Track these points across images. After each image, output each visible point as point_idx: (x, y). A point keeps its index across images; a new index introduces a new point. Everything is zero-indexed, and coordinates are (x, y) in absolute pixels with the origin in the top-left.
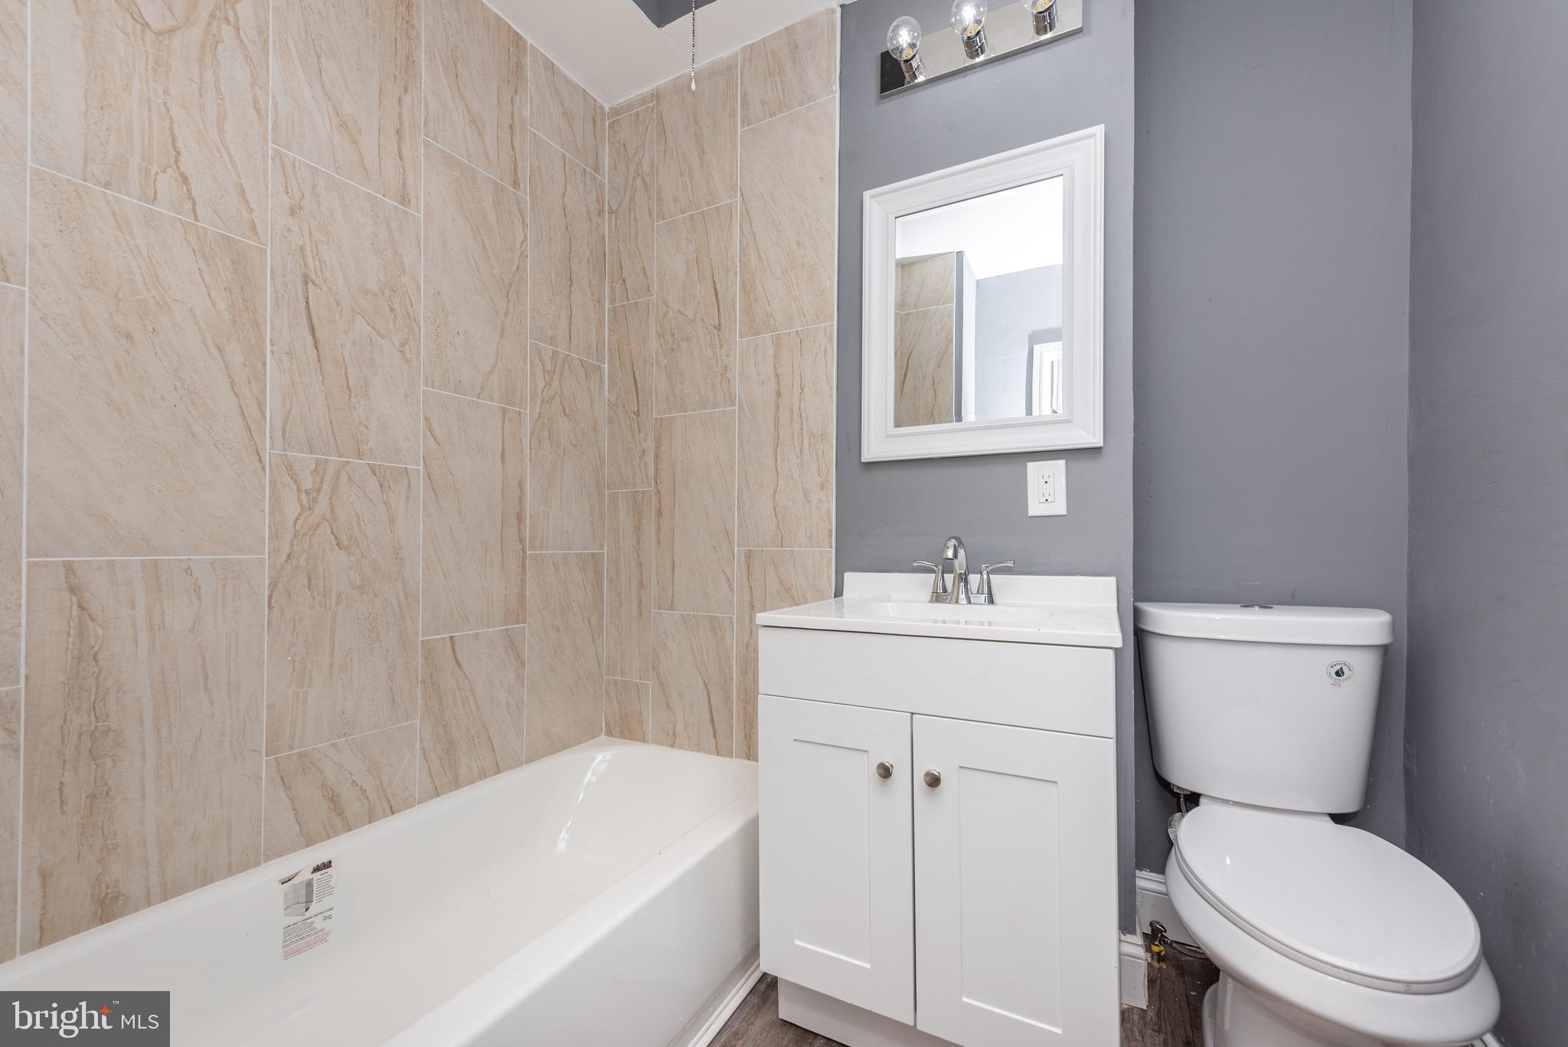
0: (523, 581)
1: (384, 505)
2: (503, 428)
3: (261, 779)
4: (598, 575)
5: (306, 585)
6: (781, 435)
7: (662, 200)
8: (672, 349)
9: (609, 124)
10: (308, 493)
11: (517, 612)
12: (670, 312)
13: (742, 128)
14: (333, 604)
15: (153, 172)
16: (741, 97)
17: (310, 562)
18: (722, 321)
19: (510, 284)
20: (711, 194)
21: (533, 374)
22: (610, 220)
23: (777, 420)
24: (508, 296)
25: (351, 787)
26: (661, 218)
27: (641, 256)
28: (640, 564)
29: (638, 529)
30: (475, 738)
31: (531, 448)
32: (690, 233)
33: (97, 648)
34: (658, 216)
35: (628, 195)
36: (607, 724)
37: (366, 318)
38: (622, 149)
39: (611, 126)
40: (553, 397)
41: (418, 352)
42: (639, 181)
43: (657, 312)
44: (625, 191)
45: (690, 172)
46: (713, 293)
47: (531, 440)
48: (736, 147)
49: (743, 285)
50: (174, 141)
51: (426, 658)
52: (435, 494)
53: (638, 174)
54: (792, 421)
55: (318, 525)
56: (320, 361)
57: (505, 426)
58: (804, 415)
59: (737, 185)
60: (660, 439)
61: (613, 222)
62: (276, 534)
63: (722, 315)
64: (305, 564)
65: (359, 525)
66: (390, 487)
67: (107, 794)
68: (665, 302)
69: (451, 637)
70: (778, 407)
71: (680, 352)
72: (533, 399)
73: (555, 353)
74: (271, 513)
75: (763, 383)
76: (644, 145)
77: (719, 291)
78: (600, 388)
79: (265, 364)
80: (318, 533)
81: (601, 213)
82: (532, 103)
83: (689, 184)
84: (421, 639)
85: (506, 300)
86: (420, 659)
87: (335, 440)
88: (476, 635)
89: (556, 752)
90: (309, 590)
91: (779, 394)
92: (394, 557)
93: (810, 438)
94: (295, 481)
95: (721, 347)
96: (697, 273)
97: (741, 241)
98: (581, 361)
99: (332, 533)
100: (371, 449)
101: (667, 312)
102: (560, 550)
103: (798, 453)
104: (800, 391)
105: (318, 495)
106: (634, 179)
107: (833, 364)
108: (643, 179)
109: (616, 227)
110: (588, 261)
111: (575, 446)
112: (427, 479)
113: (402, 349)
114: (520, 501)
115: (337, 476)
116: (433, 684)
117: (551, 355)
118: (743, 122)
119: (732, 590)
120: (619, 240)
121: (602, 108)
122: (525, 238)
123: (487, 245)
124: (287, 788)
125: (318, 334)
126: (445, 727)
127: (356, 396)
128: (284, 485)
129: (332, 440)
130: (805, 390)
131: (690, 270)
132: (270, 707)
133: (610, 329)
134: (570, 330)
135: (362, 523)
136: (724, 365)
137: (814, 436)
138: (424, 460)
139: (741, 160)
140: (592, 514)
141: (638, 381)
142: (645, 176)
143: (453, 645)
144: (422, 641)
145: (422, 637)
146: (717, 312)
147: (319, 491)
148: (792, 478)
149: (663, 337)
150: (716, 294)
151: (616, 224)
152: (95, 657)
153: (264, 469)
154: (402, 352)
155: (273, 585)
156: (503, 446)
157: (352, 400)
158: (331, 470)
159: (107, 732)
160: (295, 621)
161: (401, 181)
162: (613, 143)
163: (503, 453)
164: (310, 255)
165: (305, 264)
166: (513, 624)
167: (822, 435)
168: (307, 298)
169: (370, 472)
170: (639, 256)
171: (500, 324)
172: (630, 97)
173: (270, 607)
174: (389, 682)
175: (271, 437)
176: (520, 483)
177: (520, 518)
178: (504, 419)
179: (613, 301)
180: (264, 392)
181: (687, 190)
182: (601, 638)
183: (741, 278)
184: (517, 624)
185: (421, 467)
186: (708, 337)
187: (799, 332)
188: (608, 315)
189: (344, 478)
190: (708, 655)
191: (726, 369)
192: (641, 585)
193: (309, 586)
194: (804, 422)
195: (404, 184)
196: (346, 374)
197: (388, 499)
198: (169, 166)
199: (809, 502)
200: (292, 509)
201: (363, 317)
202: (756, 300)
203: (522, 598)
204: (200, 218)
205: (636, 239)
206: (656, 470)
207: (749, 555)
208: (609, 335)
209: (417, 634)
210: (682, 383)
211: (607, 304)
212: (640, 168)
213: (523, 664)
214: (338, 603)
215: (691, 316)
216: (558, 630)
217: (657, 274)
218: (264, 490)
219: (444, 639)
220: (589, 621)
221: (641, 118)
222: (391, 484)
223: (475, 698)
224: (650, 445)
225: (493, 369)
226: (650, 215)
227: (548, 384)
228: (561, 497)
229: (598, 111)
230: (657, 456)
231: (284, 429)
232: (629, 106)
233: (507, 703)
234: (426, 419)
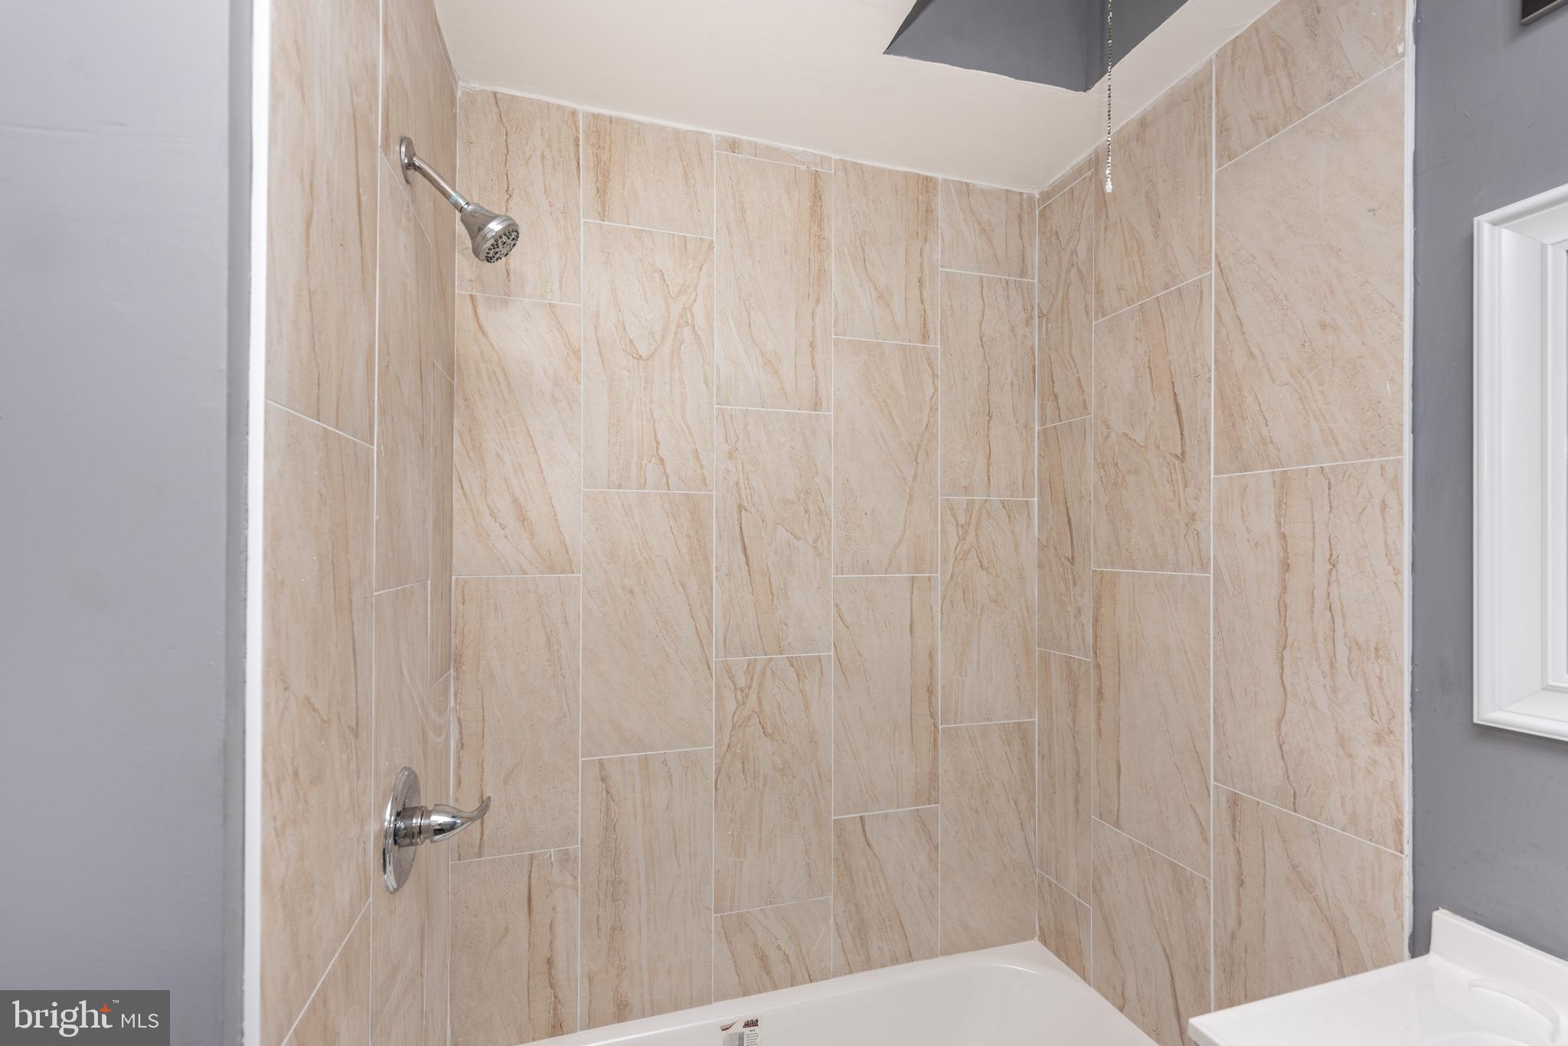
0: (935, 758)
1: (800, 694)
2: (911, 599)
3: (711, 932)
4: (1027, 749)
5: (741, 769)
6: (1291, 631)
7: (1101, 292)
8: (1115, 484)
9: (1040, 211)
10: (742, 691)
11: (929, 790)
12: (1113, 435)
13: (1219, 166)
14: (761, 786)
15: (644, 464)
16: (1218, 122)
17: (744, 749)
18: (1188, 448)
19: (919, 445)
20: (1169, 272)
21: (944, 533)
22: (1040, 326)
23: (1283, 608)
24: (916, 460)
25: (777, 951)
26: (1100, 314)
27: (1076, 366)
28: (1076, 751)
29: (1074, 705)
30: (887, 921)
31: (942, 614)
32: (1140, 329)
33: (615, 821)
34: (1097, 313)
35: (1060, 293)
36: (1041, 928)
37: (785, 526)
38: (1054, 238)
39: (1042, 214)
40: (967, 553)
41: (829, 544)
42: (1074, 272)
43: (1096, 435)
44: (1057, 290)
45: (1139, 248)
46: (1173, 409)
47: (942, 605)
48: (1209, 200)
49: (1221, 395)
50: (656, 435)
51: (838, 837)
52: (845, 676)
53: (1073, 265)
54: (1312, 612)
55: (749, 718)
56: (750, 575)
57: (914, 596)
58: (1336, 607)
59: (1210, 251)
60: (1100, 598)
61: (1044, 328)
62: (720, 728)
63: (1187, 440)
64: (740, 751)
65: (781, 714)
66: (805, 676)
67: (621, 927)
68: (1106, 422)
69: (861, 817)
70: (1285, 588)
71: (1126, 488)
72: (945, 561)
73: (971, 503)
74: (717, 711)
75: (1256, 545)
76: (1079, 226)
77: (1183, 407)
78: (1028, 527)
79: (712, 589)
80: (749, 724)
81: (1028, 322)
82: (943, 241)
83: (1138, 264)
84: (833, 818)
85: (915, 464)
86: (833, 838)
87: (762, 641)
88: (886, 815)
89: (974, 949)
90: (743, 773)
91: (1286, 566)
92: (809, 741)
93: (1350, 648)
94: (733, 682)
95: (1186, 485)
96: (1149, 382)
97: (1217, 332)
98: (1002, 502)
99: (760, 723)
100: (789, 643)
101: (1108, 435)
102: (978, 722)
103: (1327, 668)
104: (1330, 567)
105: (749, 691)
106: (1068, 271)
107: (1400, 528)
108: (1079, 269)
109: (1047, 334)
110: (1012, 384)
111: (996, 601)
112: (838, 663)
113: (815, 545)
114: (931, 672)
115: (763, 673)
116: (845, 862)
117: (965, 506)
118: (1220, 158)
119: (1206, 840)
120: (1050, 349)
121: (1031, 198)
122: (936, 389)
123: (894, 415)
124: (729, 943)
125: (749, 553)
126: (856, 906)
127: (778, 598)
128: (725, 686)
129: (759, 641)
130: (1339, 567)
131: (1139, 379)
132: (717, 872)
133: (1040, 455)
134: (988, 471)
135: (783, 712)
136: (1190, 511)
137: (1359, 647)
138: (835, 646)
139: (1217, 214)
140: (1017, 676)
141: (1072, 521)
142: (1080, 266)
143: (863, 825)
144: (834, 820)
145: (835, 816)
146: (1179, 437)
147: (750, 687)
148: (1314, 705)
149: (1104, 468)
150: (1178, 411)
151: (1047, 329)
152: (614, 826)
153: (712, 675)
154: (816, 547)
155: (718, 771)
156: (912, 619)
157: (774, 602)
158: (759, 668)
159: (620, 882)
160: (733, 800)
161: (814, 389)
162: (1044, 233)
163: (911, 625)
164: (743, 486)
165: (739, 496)
166: (923, 805)
167: (1376, 649)
168: (741, 524)
169: (788, 664)
170: (1073, 366)
171: (908, 491)
172: (1062, 173)
173: (716, 789)
174: (806, 858)
175: (716, 648)
176: (930, 653)
177: (930, 691)
178: (913, 588)
179: (1043, 422)
180: (711, 612)
181: (1136, 272)
182: (1032, 823)
183: (1217, 386)
184: (929, 804)
185: (832, 653)
186: (1166, 471)
187: (1326, 470)
188: (1038, 438)
189: (769, 673)
190: (1170, 915)
191: (1193, 517)
192: (1078, 777)
193: (743, 771)
194: (1338, 619)
195: (817, 391)
196: (770, 580)
197: (803, 688)
198: (653, 456)
199: (1350, 756)
200: (730, 706)
201: (783, 526)
202: (1244, 418)
203: (934, 776)
204: (671, 488)
205: (1070, 345)
206: (1095, 637)
207: (1234, 801)
208: (1039, 463)
209: (830, 813)
210: (1128, 530)
211: (1036, 425)
212: (1075, 257)
213: (936, 847)
214: (765, 785)
215: (1141, 441)
216: (976, 811)
217: (1096, 386)
218: (712, 693)
219: (855, 818)
220: (1015, 803)
221: (1076, 194)
222: (807, 674)
223: (885, 879)
224: (1087, 602)
225: (900, 541)
226: (1087, 312)
227: (962, 539)
228: (979, 662)
229: (1025, 204)
230: (1096, 620)
231: (725, 640)
232: (1063, 183)
233: (919, 889)
234: (836, 606)
